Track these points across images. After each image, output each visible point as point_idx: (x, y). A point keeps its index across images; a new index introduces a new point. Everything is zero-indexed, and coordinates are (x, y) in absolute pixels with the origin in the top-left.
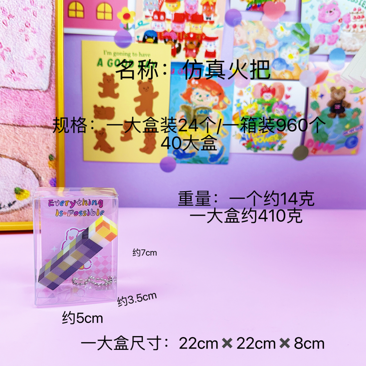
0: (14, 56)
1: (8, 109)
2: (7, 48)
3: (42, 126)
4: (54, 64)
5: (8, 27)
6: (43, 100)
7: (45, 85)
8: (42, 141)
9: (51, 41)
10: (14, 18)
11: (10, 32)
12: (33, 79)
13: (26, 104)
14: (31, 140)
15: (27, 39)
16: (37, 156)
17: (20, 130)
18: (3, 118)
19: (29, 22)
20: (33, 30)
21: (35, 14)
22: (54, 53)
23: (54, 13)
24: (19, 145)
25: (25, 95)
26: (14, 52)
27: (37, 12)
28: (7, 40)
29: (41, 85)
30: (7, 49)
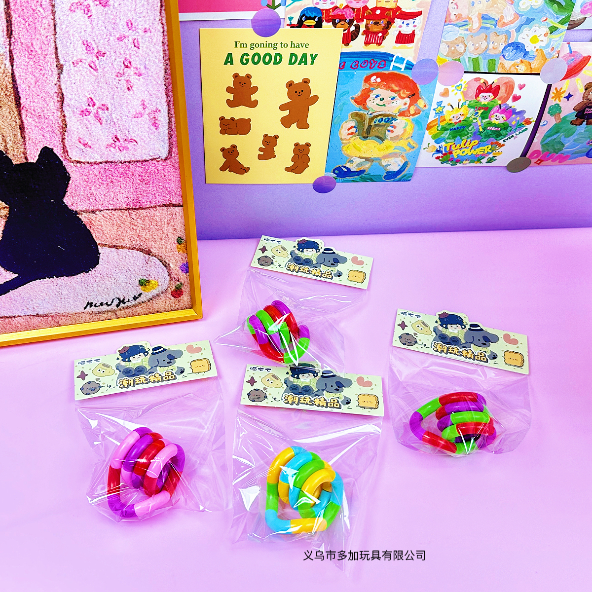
0: (114, 116)
1: (117, 191)
2: (102, 105)
3: (164, 206)
4: (173, 119)
5: (98, 71)
6: (162, 172)
7: (163, 151)
8: (166, 223)
9: (165, 85)
10: (106, 56)
11: (102, 80)
12: (145, 145)
13: (140, 180)
14: (153, 224)
15: (129, 86)
16: (162, 241)
17: (138, 215)
18: (112, 202)
19: (129, 58)
20: (137, 72)
21: (136, 45)
22: (171, 103)
23: (166, 37)
24: (138, 231)
25: (138, 169)
26: (114, 109)
27: (140, 40)
28: (100, 93)
29: (157, 151)
30: (103, 107)
